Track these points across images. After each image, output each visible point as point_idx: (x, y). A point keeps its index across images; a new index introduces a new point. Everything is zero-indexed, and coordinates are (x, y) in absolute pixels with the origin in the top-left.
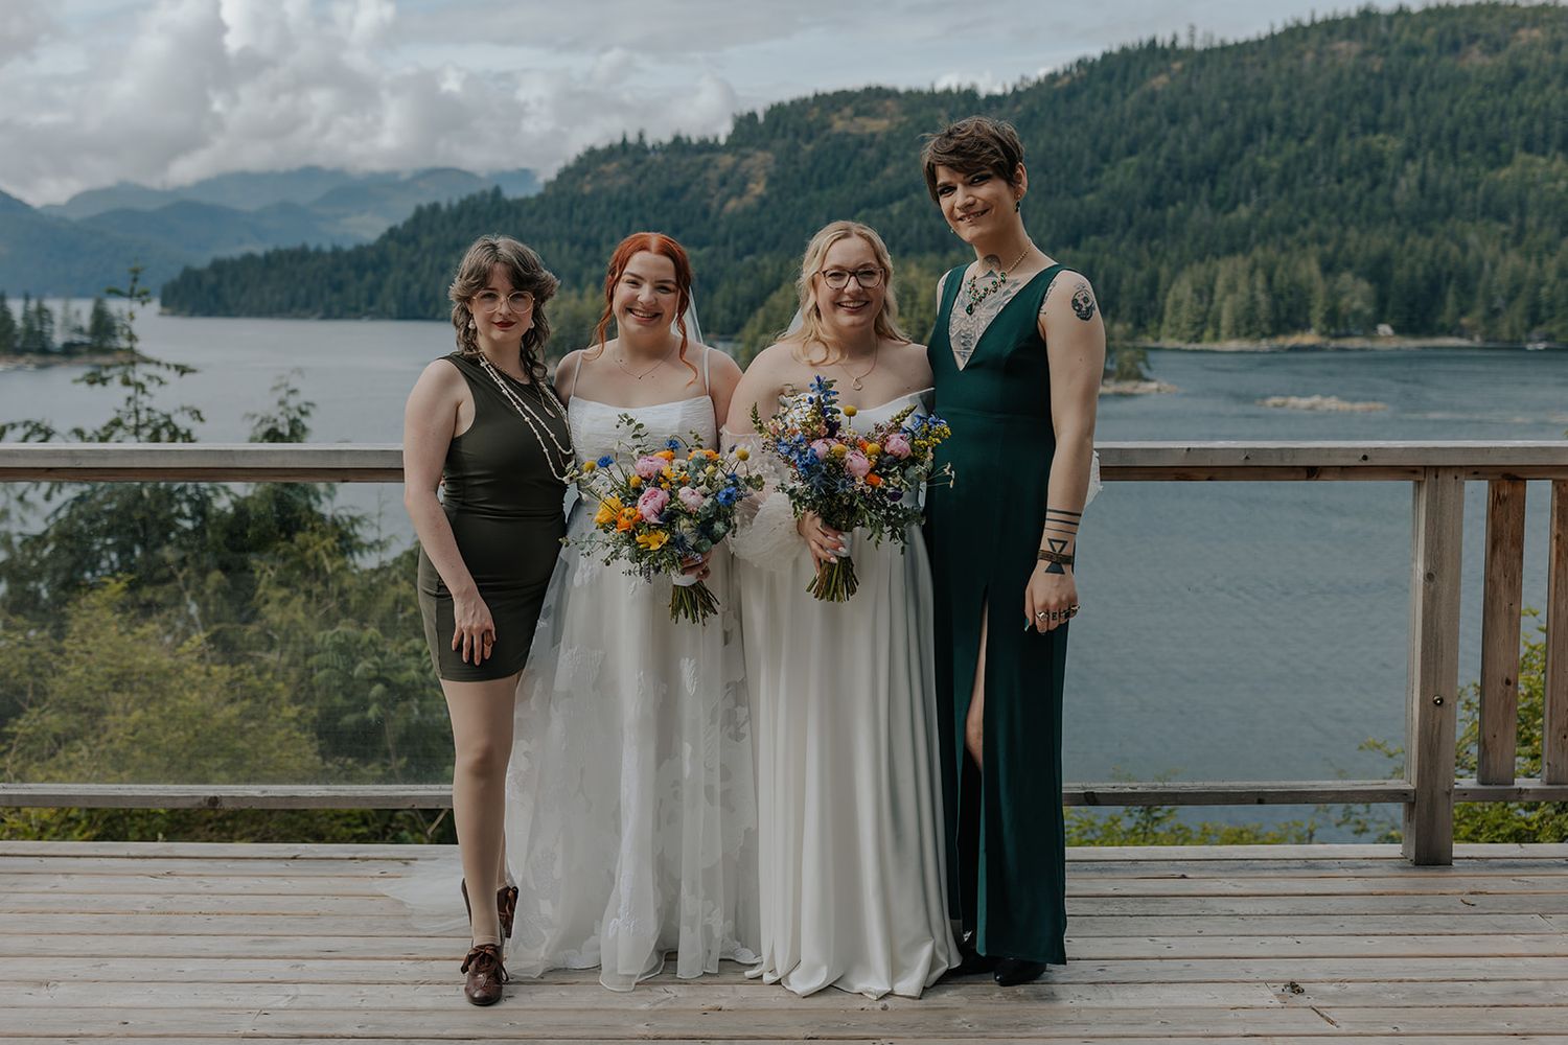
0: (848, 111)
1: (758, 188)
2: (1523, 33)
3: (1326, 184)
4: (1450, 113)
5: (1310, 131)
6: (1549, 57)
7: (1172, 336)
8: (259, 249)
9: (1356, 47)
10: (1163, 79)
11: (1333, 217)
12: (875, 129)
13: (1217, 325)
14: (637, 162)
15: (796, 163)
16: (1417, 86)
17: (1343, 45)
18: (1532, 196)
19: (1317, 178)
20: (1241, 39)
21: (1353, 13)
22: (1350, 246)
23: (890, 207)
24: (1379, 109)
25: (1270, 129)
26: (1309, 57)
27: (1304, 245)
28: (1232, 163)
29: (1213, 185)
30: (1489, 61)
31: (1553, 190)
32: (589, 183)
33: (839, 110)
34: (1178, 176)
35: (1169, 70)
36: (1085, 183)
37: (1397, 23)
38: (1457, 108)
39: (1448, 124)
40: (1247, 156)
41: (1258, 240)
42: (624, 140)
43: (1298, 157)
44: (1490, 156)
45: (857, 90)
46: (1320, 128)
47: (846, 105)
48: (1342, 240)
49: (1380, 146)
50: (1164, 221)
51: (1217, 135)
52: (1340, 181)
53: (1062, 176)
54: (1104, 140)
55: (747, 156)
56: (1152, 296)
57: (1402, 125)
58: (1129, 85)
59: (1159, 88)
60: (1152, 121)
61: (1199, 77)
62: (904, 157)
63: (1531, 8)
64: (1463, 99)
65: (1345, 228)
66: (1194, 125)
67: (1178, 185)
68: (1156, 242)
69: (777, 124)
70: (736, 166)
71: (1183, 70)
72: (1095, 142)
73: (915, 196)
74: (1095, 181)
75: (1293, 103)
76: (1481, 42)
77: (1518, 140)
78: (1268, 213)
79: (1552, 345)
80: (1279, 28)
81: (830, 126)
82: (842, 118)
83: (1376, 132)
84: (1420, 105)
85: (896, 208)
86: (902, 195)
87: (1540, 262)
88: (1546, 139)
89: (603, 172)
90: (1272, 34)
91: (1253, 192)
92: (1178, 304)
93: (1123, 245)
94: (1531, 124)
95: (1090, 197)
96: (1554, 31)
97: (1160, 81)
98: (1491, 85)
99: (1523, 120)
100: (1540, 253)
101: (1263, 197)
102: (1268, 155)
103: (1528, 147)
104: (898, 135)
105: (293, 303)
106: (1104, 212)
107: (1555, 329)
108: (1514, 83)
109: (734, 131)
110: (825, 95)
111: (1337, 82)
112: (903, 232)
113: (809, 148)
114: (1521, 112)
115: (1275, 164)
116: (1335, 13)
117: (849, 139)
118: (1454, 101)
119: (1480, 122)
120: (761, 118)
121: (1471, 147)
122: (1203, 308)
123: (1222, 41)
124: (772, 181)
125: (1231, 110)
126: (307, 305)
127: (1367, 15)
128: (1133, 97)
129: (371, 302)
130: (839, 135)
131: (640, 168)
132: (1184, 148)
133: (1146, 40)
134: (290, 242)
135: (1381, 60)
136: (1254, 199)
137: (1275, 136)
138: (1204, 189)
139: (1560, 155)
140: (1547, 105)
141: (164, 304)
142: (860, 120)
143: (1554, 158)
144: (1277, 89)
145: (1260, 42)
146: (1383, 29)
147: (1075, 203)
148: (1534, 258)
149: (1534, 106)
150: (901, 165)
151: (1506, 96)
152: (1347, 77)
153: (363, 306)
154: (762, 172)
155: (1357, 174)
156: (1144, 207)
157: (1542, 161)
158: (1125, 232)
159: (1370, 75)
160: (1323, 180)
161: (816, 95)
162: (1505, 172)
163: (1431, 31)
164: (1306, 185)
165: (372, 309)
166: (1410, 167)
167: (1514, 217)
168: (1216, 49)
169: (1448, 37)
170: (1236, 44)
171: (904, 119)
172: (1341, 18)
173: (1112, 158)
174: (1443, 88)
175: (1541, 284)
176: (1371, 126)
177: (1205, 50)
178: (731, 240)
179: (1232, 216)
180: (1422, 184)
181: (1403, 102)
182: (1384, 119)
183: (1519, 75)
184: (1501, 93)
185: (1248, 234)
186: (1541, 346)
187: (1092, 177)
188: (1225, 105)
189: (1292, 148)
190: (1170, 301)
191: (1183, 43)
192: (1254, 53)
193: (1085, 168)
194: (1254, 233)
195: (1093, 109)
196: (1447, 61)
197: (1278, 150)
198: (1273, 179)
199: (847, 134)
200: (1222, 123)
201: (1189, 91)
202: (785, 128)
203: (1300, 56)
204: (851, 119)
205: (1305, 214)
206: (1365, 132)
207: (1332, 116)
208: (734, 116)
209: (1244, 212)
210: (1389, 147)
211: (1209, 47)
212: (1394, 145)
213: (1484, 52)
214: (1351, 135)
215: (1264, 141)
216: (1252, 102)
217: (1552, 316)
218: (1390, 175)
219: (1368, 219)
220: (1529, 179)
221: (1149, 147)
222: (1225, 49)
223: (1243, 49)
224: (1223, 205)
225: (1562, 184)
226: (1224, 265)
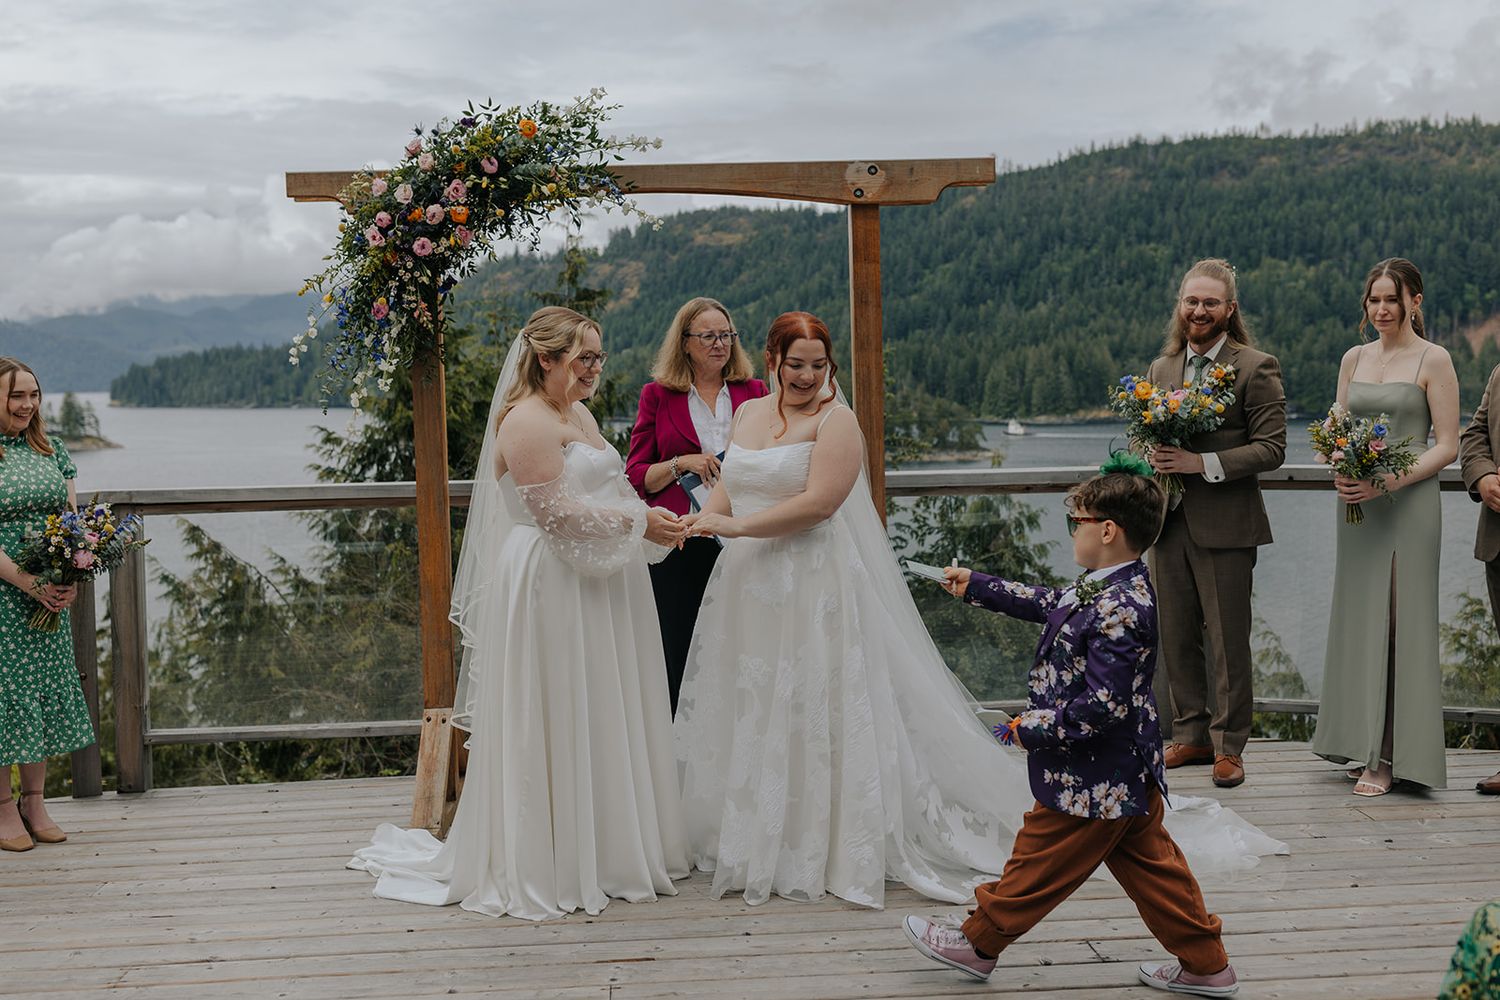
0: (707, 227)
1: (632, 292)
2: (1264, 160)
3: (1109, 285)
4: (1208, 225)
5: (1095, 241)
6: (1286, 179)
7: (991, 412)
8: (198, 349)
9: (1128, 173)
10: (971, 199)
11: (1117, 312)
12: (731, 242)
13: (1028, 402)
14: (528, 271)
15: (665, 271)
16: (1181, 203)
17: (1118, 170)
18: (1278, 291)
19: (1102, 280)
20: (1035, 166)
21: (1126, 145)
22: (1134, 335)
23: (745, 307)
24: (1150, 222)
25: (1062, 239)
26: (1091, 180)
27: (1096, 335)
28: (1031, 268)
29: (1016, 285)
30: (1238, 183)
31: (1295, 288)
32: (486, 289)
33: (699, 226)
34: (987, 280)
35: (976, 191)
36: (909, 284)
37: (1162, 150)
38: (1214, 220)
39: (1207, 234)
40: (1044, 262)
41: (1056, 333)
42: (517, 252)
43: (1086, 263)
44: (1243, 260)
45: (714, 209)
46: (1103, 238)
47: (706, 222)
48: (1127, 332)
49: (1152, 253)
50: (977, 317)
51: (1017, 245)
52: (1120, 282)
53: (891, 280)
54: (924, 249)
55: (623, 266)
56: (973, 379)
57: (1170, 236)
58: (943, 203)
59: (968, 206)
60: (963, 233)
61: (1000, 197)
62: (756, 265)
63: (1269, 140)
64: (1218, 214)
65: (1129, 321)
66: (999, 237)
67: (987, 286)
68: (971, 335)
69: (647, 238)
70: (613, 274)
71: (987, 192)
72: (917, 252)
73: (766, 298)
74: (919, 282)
75: (1080, 218)
76: (1230, 167)
77: (1265, 247)
78: (1062, 309)
79: (1301, 416)
80: (1065, 157)
81: (692, 240)
82: (701, 233)
83: (1148, 243)
84: (1183, 217)
85: (751, 308)
86: (756, 297)
87: (1289, 348)
88: (1287, 246)
89: (499, 280)
90: (1060, 162)
91: (1050, 292)
92: (995, 386)
93: (947, 336)
94: (1274, 234)
95: (914, 297)
96: (1290, 158)
97: (969, 202)
98: (1242, 203)
99: (1268, 231)
100: (1288, 339)
101: (1058, 296)
102: (1060, 262)
103: (1273, 253)
104: (750, 246)
105: (229, 395)
106: (927, 309)
107: (1304, 402)
108: (1260, 200)
109: (610, 244)
110: (687, 214)
111: (1115, 201)
112: (758, 328)
113: (675, 258)
114: (1266, 224)
115: (1067, 269)
116: (1111, 143)
117: (709, 251)
118: (1211, 216)
119: (1233, 233)
120: (633, 232)
122: (1016, 388)
123: (1018, 167)
124: (644, 286)
125: (1029, 225)
126: (242, 396)
127: (1137, 145)
128: (946, 214)
129: (298, 393)
130: (699, 247)
131: (531, 276)
132: (991, 255)
134: (227, 342)
135: (1150, 183)
136: (1051, 298)
137: (1066, 246)
138: (1009, 290)
139: (1299, 259)
140: (1287, 218)
141: (113, 397)
142: (716, 234)
143: (1294, 261)
144: (1067, 206)
145: (1050, 168)
146: (1151, 157)
147: (902, 302)
148: (1284, 344)
149: (1277, 218)
150: (753, 272)
151: (1252, 211)
152: (1123, 197)
153: (291, 397)
154: (635, 278)
155: (1135, 277)
156: (960, 305)
157: (1284, 264)
158: (945, 326)
159: (1142, 195)
160: (1107, 281)
161: (680, 214)
162: (1256, 273)
163: (1190, 158)
164: (1093, 286)
165: (300, 398)
168: (1014, 173)
169: (1204, 164)
170: (1030, 170)
171: (755, 233)
172: (1116, 147)
173: (931, 265)
174: (1200, 205)
175: (1291, 366)
176: (1144, 237)
177: (1005, 174)
178: (611, 337)
179: (1033, 312)
181: (1170, 215)
182: (1154, 231)
183: (1264, 194)
184: (1249, 208)
185: (1047, 327)
186: (1294, 416)
187: (915, 281)
188: (1024, 220)
189: (1080, 255)
190: (987, 383)
192: (1045, 177)
193: (910, 273)
194: (1052, 326)
195: (914, 224)
196: (1205, 182)
197: (1069, 257)
198: (1065, 281)
199: (707, 247)
200: (1021, 235)
201: (993, 209)
202: (654, 242)
203: (1083, 180)
204: (710, 234)
205: (1093, 310)
206: (1140, 242)
207: (1112, 229)
208: (610, 231)
209: (1043, 308)
210: (1159, 253)
211: (1008, 172)
212: (1164, 252)
213: (1233, 176)
214: (1129, 244)
215: (1057, 250)
216: (1046, 217)
217: (1300, 392)
218: (1161, 277)
219: (1145, 312)
220: (1274, 279)
221: (963, 255)
222: (1021, 174)
223: (1036, 174)
224: (1026, 303)
225: (1302, 283)
226: (1031, 352)
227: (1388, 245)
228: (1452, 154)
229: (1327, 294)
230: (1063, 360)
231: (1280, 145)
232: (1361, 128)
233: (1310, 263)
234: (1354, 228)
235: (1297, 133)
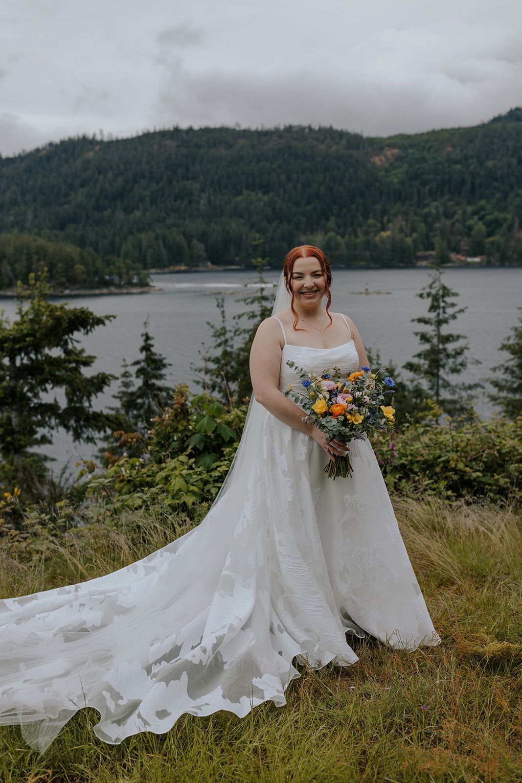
2: (239, 141)
3: (170, 202)
5: (161, 179)
6: (251, 151)
9: (174, 144)
16: (202, 161)
17: (169, 142)
18: (252, 207)
19: (166, 199)
20: (125, 137)
21: (172, 129)
24: (188, 170)
25: (143, 176)
26: (155, 147)
27: (170, 228)
28: (129, 192)
29: (122, 200)
30: (228, 152)
31: (259, 205)
34: (106, 198)
35: (94, 150)
36: (63, 200)
37: (190, 133)
38: (219, 171)
39: (216, 177)
40: (135, 189)
43: (157, 190)
44: (234, 191)
46: (165, 178)
49: (190, 186)
50: (103, 217)
51: (120, 180)
52: (175, 201)
54: (69, 180)
56: (113, 250)
57: (198, 178)
58: (76, 156)
59: (91, 157)
60: (90, 172)
61: (108, 153)
64: (221, 167)
65: (184, 221)
66: (110, 175)
67: (107, 201)
71: (100, 150)
72: (65, 181)
74: (68, 199)
75: (152, 166)
76: (224, 143)
77: (244, 185)
78: (148, 214)
80: (140, 133)
83: (188, 181)
84: (204, 168)
88: (254, 185)
90: (138, 136)
91: (140, 205)
92: (127, 254)
94: (248, 178)
95: (66, 207)
96: (251, 141)
97: (91, 154)
98: (231, 162)
99: (244, 177)
101: (145, 207)
102: (144, 189)
103: (247, 188)
108: (239, 161)
111: (169, 158)
114: (243, 173)
115: (148, 193)
116: (163, 128)
118: (217, 168)
119: (228, 177)
121: (226, 187)
122: (137, 255)
123: (116, 138)
125: (126, 168)
127: (177, 130)
128: (79, 162)
132: (107, 185)
133: (81, 135)
135: (186, 150)
136: (141, 208)
137: (146, 181)
138: (119, 203)
139: (260, 191)
140: (253, 171)
143: (258, 192)
144: (144, 160)
145: (133, 139)
146: (184, 137)
147: (61, 209)
149: (248, 171)
151: (237, 166)
152: (173, 156)
155: (183, 198)
156: (93, 211)
157: (253, 194)
158: (87, 222)
159: (183, 156)
162: (239, 198)
163: (204, 138)
164: (162, 202)
166: (203, 195)
167: (246, 216)
168: (114, 141)
169: (211, 141)
170: (123, 139)
172: (167, 130)
173: (74, 189)
174: (212, 162)
176: (185, 178)
177: (109, 141)
179: (132, 215)
180: (209, 202)
181: (197, 168)
182: (190, 174)
183: (241, 158)
184: (235, 165)
185: (143, 224)
187: (66, 197)
188: (122, 166)
189: (154, 186)
190: (122, 252)
191: (98, 138)
192: (131, 144)
193: (63, 192)
194: (145, 223)
196: (212, 151)
197: (148, 187)
198: (148, 199)
200: (122, 174)
201: (105, 159)
203: (151, 146)
205: (164, 215)
206: (184, 180)
207: (169, 173)
209: (137, 214)
210: (194, 186)
212: (196, 186)
213: (225, 148)
214: (178, 181)
215: (141, 183)
216: (134, 165)
218: (196, 198)
219: (192, 216)
220: (249, 201)
221: (92, 183)
222: (117, 141)
223: (126, 142)
224: (128, 210)
225: (262, 203)
226: (143, 236)
227: (299, 186)
228: (323, 143)
229: (274, 209)
230: (160, 240)
231: (246, 134)
232: (282, 128)
233: (265, 193)
234: (283, 177)
235: (253, 128)
